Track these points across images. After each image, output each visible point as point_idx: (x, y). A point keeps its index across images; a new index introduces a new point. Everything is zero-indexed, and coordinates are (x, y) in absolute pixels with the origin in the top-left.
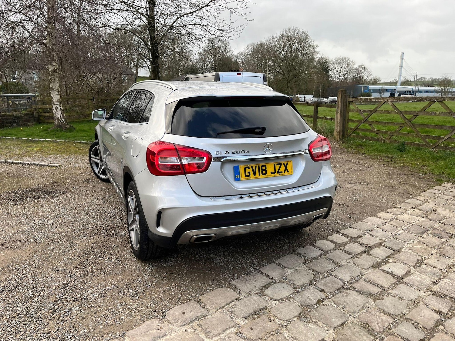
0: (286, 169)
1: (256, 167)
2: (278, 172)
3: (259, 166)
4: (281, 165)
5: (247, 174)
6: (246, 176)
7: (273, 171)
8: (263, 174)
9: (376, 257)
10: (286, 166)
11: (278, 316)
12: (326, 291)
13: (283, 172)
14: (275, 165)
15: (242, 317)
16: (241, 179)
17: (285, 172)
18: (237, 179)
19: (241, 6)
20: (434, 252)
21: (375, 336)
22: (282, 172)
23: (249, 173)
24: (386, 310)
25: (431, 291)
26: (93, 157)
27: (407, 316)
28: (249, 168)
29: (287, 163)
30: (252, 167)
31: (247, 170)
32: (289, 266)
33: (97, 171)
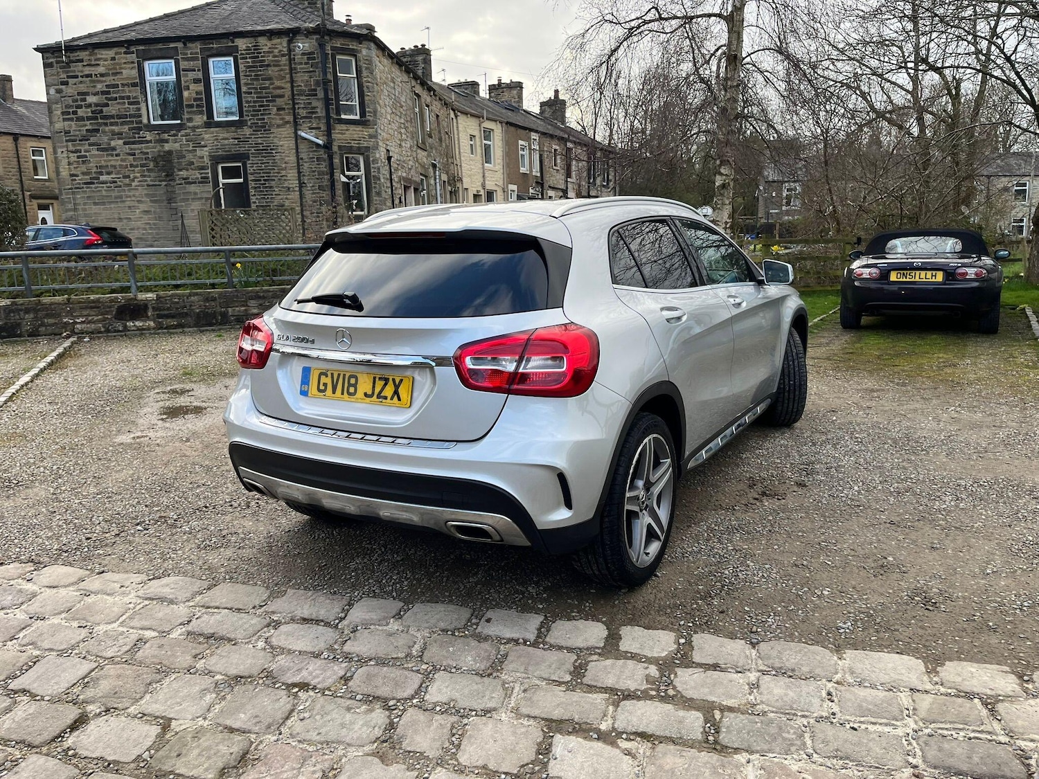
0: (396, 393)
1: (339, 375)
2: (379, 397)
3: (344, 375)
4: (386, 380)
5: (322, 387)
6: (319, 390)
7: (370, 392)
8: (349, 394)
10: (397, 387)
13: (389, 398)
14: (375, 378)
16: (309, 395)
17: (392, 399)
18: (304, 393)
22: (386, 398)
23: (325, 385)
28: (327, 376)
29: (401, 380)
30: (332, 374)
31: (323, 379)
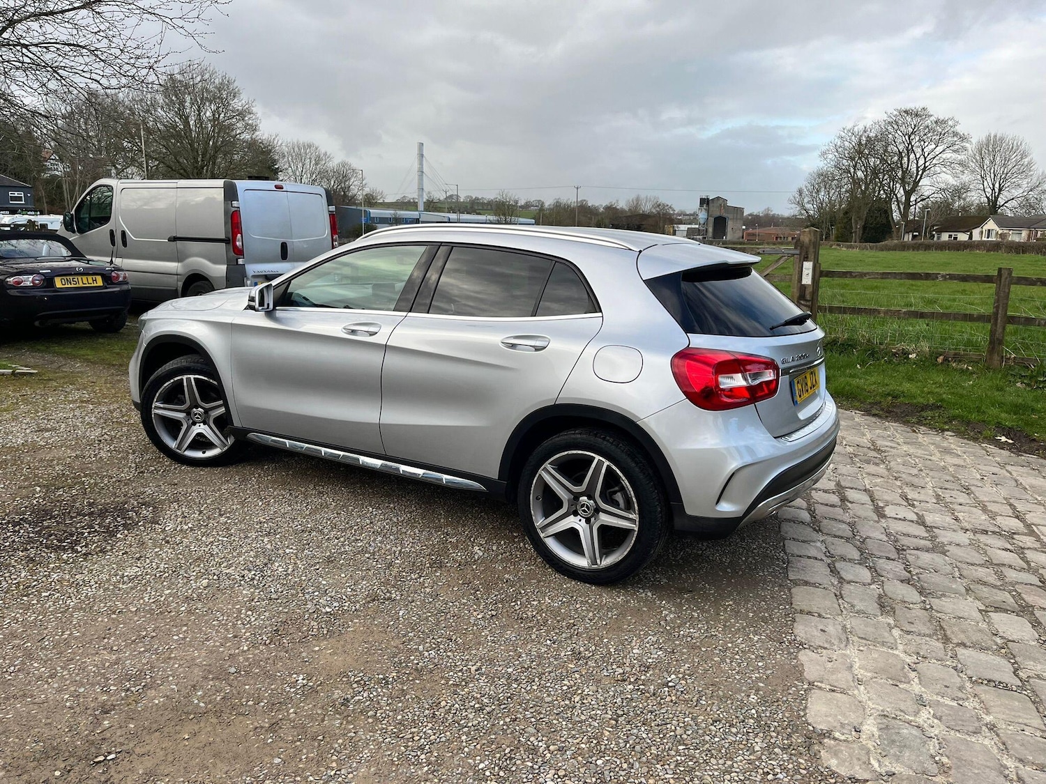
2: (813, 386)
3: (803, 378)
6: (799, 396)
9: (863, 504)
10: (815, 376)
11: (906, 599)
12: (893, 557)
15: (879, 614)
16: (798, 402)
19: (190, 15)
20: (898, 483)
21: (1004, 590)
24: (968, 561)
25: (967, 530)
26: (162, 405)
27: (995, 562)
32: (809, 539)
33: (173, 445)
